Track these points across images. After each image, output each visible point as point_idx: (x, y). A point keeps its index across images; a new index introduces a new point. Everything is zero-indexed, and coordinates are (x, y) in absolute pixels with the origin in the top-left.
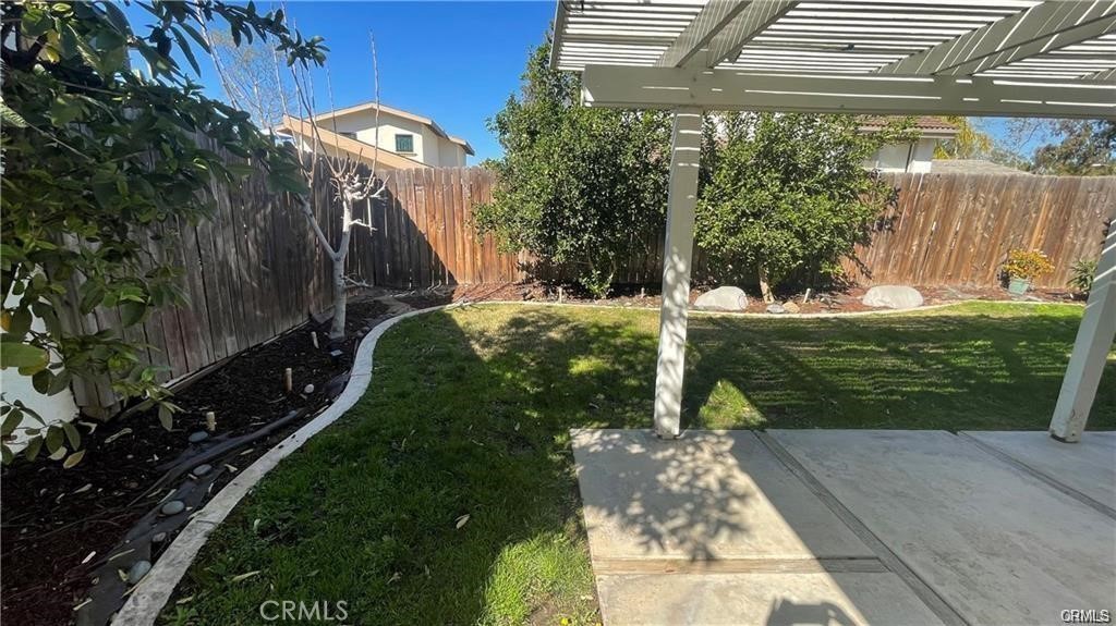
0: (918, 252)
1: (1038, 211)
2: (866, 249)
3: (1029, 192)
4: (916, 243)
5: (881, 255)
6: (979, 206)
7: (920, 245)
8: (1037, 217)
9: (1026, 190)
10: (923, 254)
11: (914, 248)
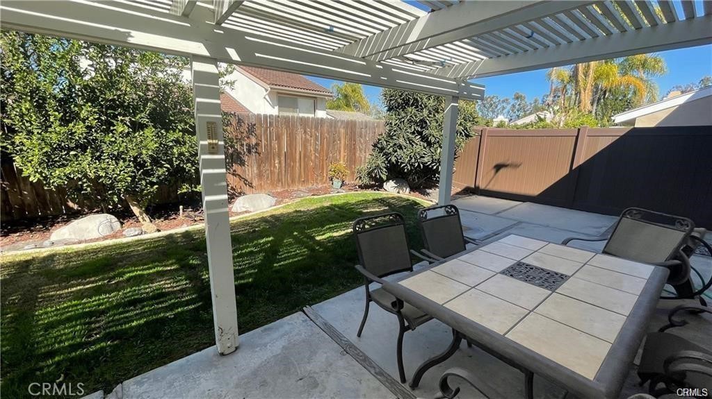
0: (280, 167)
1: (340, 140)
2: (243, 167)
3: (333, 128)
4: (277, 161)
5: (255, 172)
6: (308, 137)
7: (280, 163)
8: (340, 143)
9: (331, 128)
10: (283, 169)
11: (277, 165)
